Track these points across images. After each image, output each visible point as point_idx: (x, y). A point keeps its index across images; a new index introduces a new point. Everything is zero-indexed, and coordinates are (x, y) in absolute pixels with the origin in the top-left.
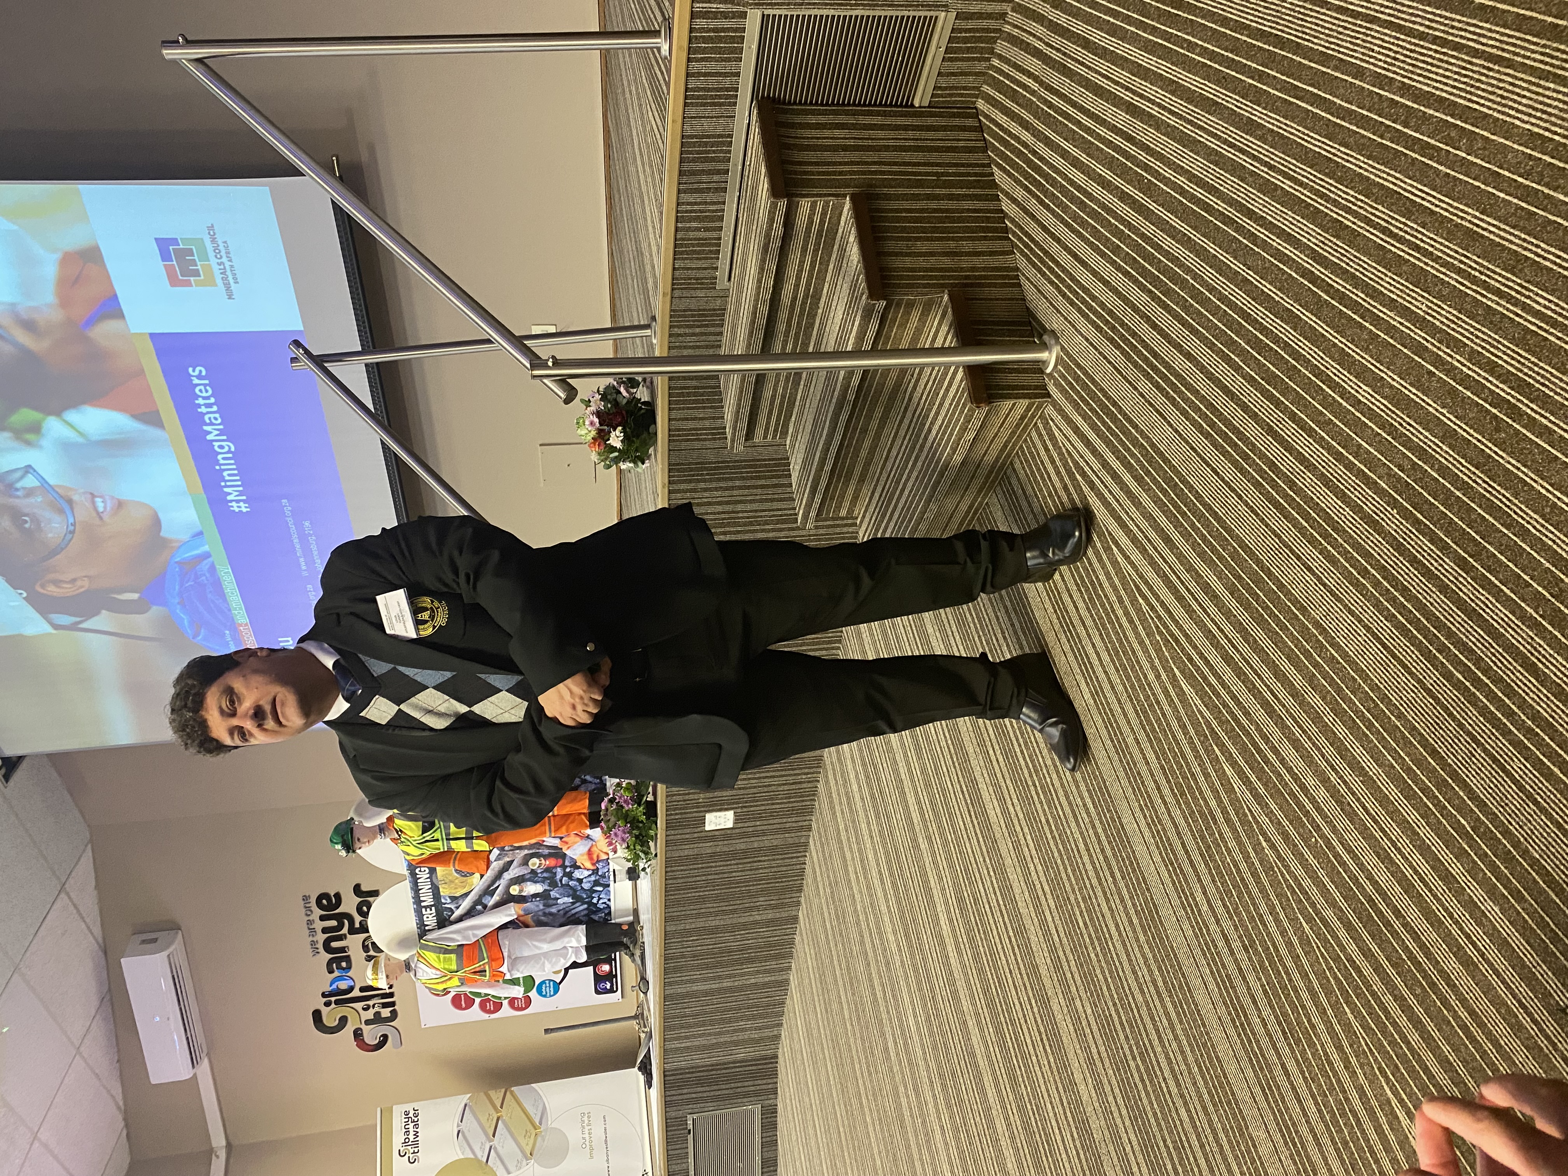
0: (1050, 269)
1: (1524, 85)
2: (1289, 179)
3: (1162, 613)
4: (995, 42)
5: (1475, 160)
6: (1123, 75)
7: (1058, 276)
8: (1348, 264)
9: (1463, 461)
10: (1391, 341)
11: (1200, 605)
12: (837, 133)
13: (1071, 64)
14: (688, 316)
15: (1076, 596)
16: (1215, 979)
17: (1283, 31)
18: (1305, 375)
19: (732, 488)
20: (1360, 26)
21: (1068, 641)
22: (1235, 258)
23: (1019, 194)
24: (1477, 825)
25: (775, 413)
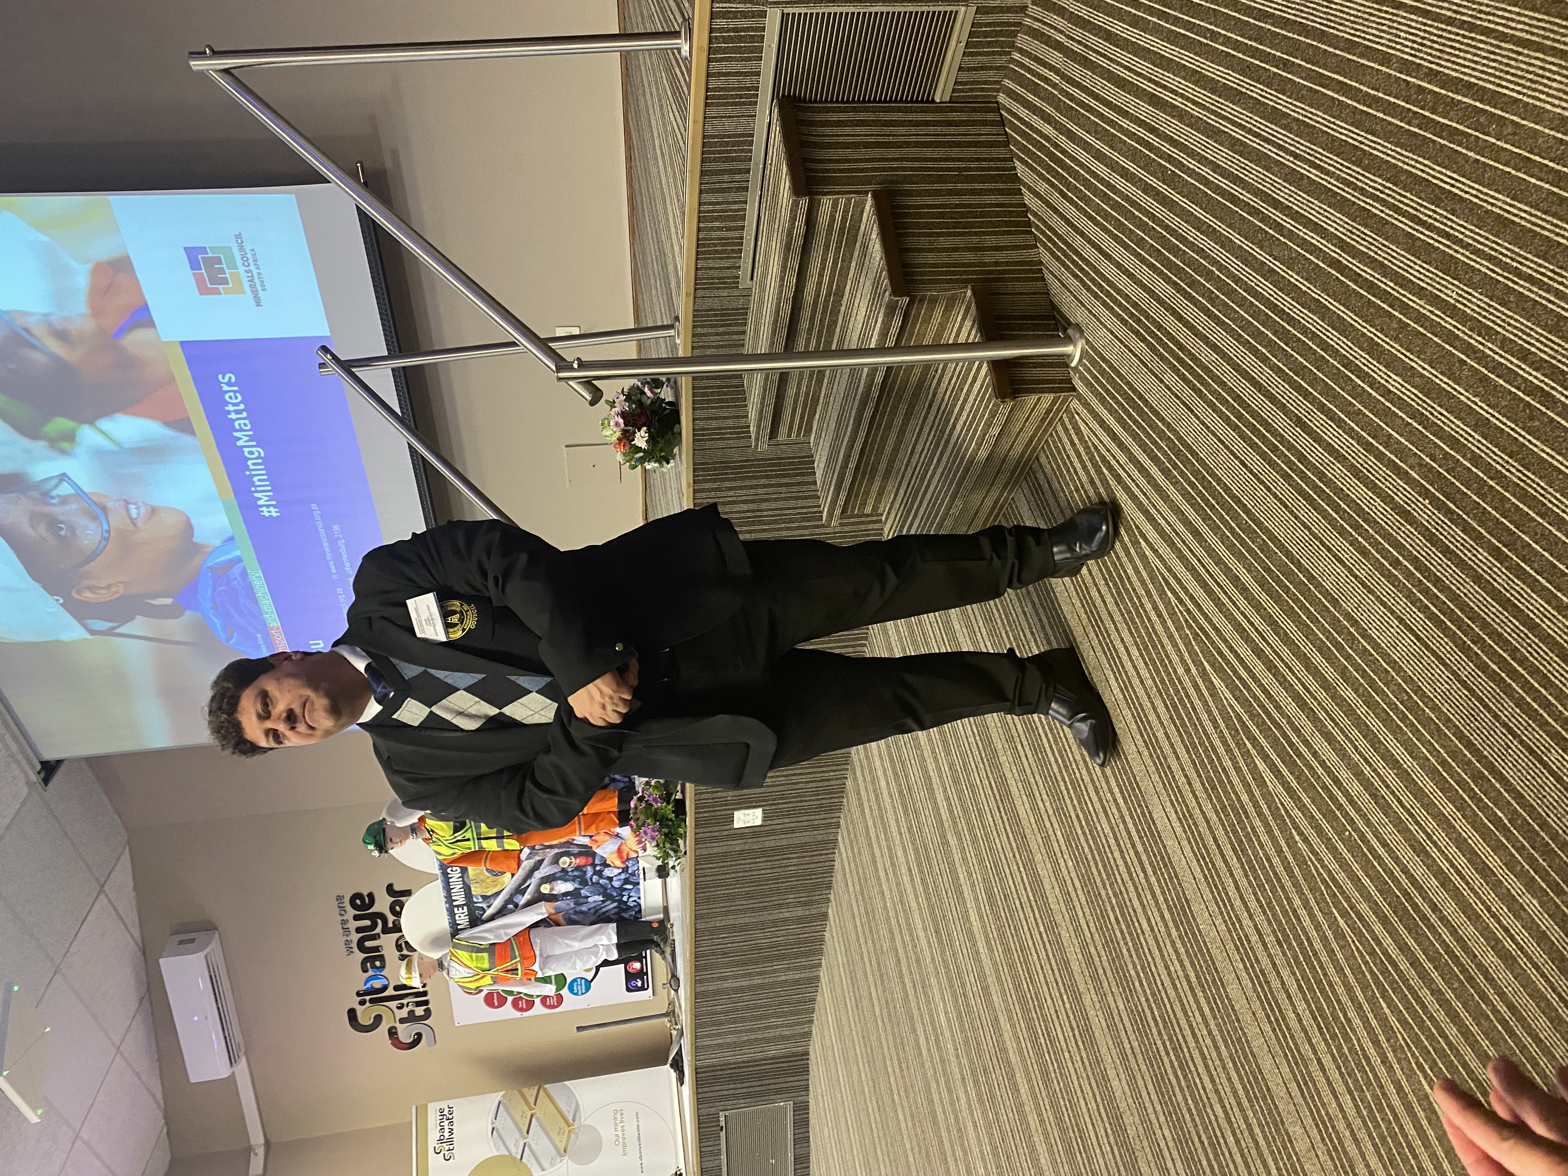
0: (1073, 262)
1: (1554, 68)
2: (1315, 168)
3: (1191, 606)
4: (1016, 36)
5: (1505, 146)
6: (1144, 67)
7: (1082, 270)
8: (1376, 253)
9: (1496, 450)
10: (1421, 330)
11: (1229, 598)
12: (858, 130)
13: (1093, 57)
14: (712, 316)
15: (1104, 590)
16: (1249, 974)
17: (1307, 19)
18: (1334, 365)
19: (757, 487)
20: (1386, 12)
21: (1097, 635)
22: (1261, 249)
23: (1042, 187)
24: (1514, 817)
25: (799, 411)
